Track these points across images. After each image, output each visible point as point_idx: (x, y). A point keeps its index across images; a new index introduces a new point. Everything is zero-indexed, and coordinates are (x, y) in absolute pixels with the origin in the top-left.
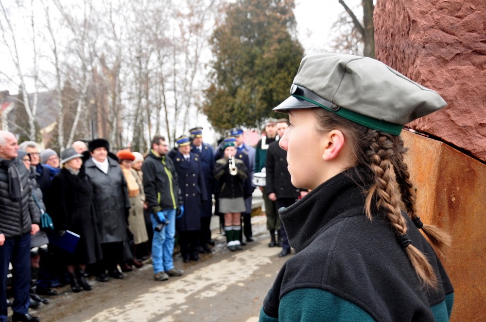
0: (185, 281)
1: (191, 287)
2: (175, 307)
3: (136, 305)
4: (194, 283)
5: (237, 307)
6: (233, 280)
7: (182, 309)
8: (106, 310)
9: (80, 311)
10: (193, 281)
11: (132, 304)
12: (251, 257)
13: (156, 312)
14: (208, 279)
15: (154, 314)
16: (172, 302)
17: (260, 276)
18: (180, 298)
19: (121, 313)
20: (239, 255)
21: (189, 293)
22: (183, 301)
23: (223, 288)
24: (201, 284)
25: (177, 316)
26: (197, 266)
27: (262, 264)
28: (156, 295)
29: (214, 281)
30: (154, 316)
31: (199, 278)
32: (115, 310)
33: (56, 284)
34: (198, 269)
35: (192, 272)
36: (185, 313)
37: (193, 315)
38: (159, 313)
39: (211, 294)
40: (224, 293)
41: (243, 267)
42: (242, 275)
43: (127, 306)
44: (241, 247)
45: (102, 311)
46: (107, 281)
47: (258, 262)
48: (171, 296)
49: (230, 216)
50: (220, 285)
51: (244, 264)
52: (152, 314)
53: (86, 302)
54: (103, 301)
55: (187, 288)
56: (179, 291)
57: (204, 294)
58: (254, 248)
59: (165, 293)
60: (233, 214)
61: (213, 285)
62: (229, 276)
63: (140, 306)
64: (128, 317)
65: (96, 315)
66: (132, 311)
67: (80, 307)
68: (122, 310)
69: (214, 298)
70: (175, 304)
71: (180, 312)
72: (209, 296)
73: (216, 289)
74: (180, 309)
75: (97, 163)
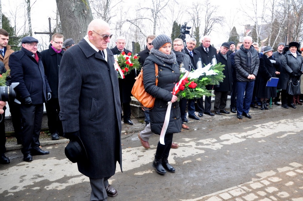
3: (300, 120)
8: (285, 120)
9: (273, 117)
11: (298, 119)
19: (292, 122)
32: (290, 121)
45: (283, 119)
46: (288, 108)
54: (283, 115)
63: (301, 121)
64: (295, 124)
65: (280, 121)
66: (297, 122)
67: (273, 116)
68: (292, 121)
75: (292, 53)
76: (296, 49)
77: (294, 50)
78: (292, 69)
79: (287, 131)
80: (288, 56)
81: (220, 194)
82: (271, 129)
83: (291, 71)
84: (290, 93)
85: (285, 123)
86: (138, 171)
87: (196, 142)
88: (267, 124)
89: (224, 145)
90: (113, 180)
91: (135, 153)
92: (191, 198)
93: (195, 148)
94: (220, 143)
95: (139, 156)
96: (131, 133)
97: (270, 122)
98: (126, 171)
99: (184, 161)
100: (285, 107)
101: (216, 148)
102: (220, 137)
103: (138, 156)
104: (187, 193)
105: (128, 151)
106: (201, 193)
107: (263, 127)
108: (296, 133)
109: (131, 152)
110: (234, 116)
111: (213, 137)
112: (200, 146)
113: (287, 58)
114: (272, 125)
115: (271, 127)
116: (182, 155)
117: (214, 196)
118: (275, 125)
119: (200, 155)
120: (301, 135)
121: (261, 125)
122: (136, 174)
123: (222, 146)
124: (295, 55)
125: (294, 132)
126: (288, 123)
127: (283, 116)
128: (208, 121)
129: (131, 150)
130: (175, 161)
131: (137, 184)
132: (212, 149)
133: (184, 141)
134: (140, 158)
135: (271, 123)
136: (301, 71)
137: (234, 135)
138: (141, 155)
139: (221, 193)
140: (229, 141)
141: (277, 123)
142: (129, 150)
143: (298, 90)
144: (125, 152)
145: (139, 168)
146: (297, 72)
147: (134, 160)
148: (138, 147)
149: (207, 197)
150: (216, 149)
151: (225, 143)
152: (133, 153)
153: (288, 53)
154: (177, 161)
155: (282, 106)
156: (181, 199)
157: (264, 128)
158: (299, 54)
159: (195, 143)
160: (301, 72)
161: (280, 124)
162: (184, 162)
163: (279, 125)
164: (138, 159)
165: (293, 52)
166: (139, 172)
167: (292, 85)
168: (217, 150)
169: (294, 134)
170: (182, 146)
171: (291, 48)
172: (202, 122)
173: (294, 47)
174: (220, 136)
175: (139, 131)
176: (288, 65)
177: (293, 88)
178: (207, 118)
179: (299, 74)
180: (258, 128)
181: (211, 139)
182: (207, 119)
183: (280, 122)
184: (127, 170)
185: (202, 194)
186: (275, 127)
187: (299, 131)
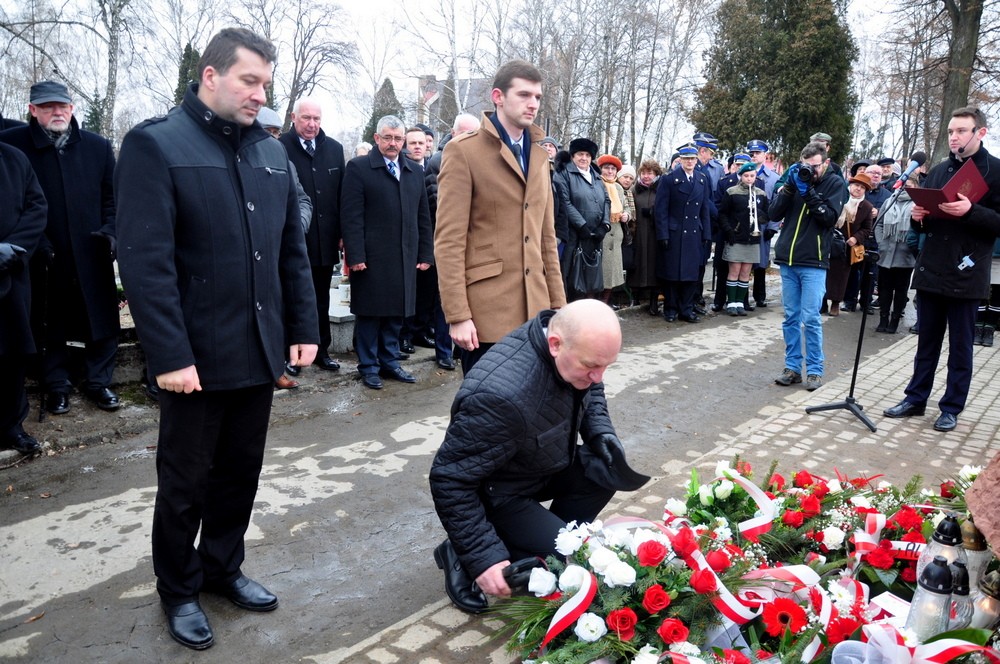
0: (671, 345)
1: (680, 354)
2: (662, 375)
4: (684, 350)
5: (746, 389)
6: (738, 353)
7: (672, 380)
10: (682, 346)
12: (761, 327)
13: (637, 377)
14: (702, 347)
15: (635, 380)
16: (657, 368)
17: (776, 353)
18: (667, 366)
20: (743, 322)
21: (679, 361)
22: (672, 370)
23: (726, 362)
24: (695, 353)
25: (666, 387)
26: (685, 328)
28: (633, 356)
29: (712, 351)
30: (634, 383)
31: (690, 344)
34: (688, 332)
35: (679, 336)
36: (676, 385)
37: (686, 390)
38: (641, 380)
39: (710, 367)
40: (726, 368)
41: (750, 338)
42: (751, 349)
44: (745, 312)
47: (772, 335)
48: (655, 361)
49: (738, 267)
50: (721, 358)
51: (752, 335)
52: (632, 380)
55: (675, 354)
56: (664, 356)
57: (700, 366)
58: (763, 316)
59: (645, 355)
60: (743, 264)
61: (710, 355)
62: (731, 347)
69: (714, 373)
70: (661, 372)
71: (668, 383)
72: (706, 369)
73: (716, 361)
74: (669, 380)
75: (581, 171)
76: (589, 159)
77: (583, 161)
78: (584, 217)
80: (573, 178)
81: (431, 614)
83: (583, 222)
84: (579, 288)
86: (134, 585)
87: (317, 459)
89: (413, 459)
90: (34, 635)
91: (105, 519)
92: (340, 646)
93: (321, 477)
94: (397, 453)
95: (125, 530)
96: (72, 446)
98: (83, 592)
99: (292, 527)
101: (387, 471)
102: (393, 435)
103: (119, 528)
104: (323, 630)
105: (75, 517)
106: (368, 625)
109: (90, 518)
110: (421, 365)
111: (371, 437)
112: (334, 468)
113: (569, 183)
116: (282, 507)
117: (415, 624)
119: (340, 500)
120: (619, 407)
122: (125, 595)
123: (406, 462)
124: (588, 176)
128: (342, 384)
129: (87, 512)
130: (263, 530)
131: (135, 631)
132: (375, 473)
133: (276, 458)
134: (127, 535)
136: (606, 222)
137: (435, 423)
138: (129, 524)
139: (435, 612)
140: (424, 443)
142: (79, 512)
143: (598, 279)
144: (65, 521)
145: (134, 570)
146: (595, 226)
147: (109, 546)
148: (110, 495)
149: (392, 631)
150: (387, 475)
151: (412, 451)
152: (97, 522)
153: (569, 168)
154: (269, 527)
156: (309, 654)
158: (597, 175)
159: (317, 462)
160: (605, 224)
162: (292, 530)
164: (124, 540)
165: (581, 168)
166: (136, 588)
167: (583, 263)
168: (392, 475)
170: (277, 476)
171: (577, 157)
172: (323, 389)
173: (585, 153)
174: (393, 430)
175: (104, 439)
176: (572, 203)
177: (585, 273)
179: (601, 232)
181: (366, 442)
182: (339, 378)
184: (85, 587)
185: (372, 626)
187: (613, 396)
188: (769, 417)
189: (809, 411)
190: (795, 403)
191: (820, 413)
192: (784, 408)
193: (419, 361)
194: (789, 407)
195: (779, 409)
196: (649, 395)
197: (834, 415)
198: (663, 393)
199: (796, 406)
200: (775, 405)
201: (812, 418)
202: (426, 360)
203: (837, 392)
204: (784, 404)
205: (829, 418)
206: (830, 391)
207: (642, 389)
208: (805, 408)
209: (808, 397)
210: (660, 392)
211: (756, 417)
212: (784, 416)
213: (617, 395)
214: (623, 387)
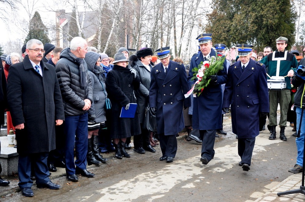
2: (195, 177)
3: (165, 172)
7: (200, 179)
8: (143, 174)
9: (125, 172)
11: (162, 171)
13: (181, 179)
16: (192, 173)
17: (258, 160)
18: (198, 171)
19: (155, 177)
21: (204, 168)
22: (200, 173)
23: (230, 167)
25: (197, 184)
27: (258, 151)
28: (178, 166)
29: (222, 161)
32: (151, 175)
33: (104, 151)
36: (202, 182)
37: (209, 185)
38: (183, 180)
39: (222, 170)
40: (231, 170)
43: (159, 172)
45: (140, 173)
46: (144, 153)
48: (191, 168)
50: (227, 164)
52: (178, 180)
53: (128, 165)
54: (140, 167)
56: (196, 165)
57: (216, 170)
59: (185, 165)
61: (221, 163)
63: (168, 173)
64: (160, 180)
65: (137, 177)
66: (162, 176)
67: (124, 169)
68: (155, 175)
69: (224, 173)
70: (194, 174)
71: (198, 181)
72: (219, 171)
73: (225, 166)
74: (199, 179)
78: (149, 90)
79: (150, 194)
80: (141, 69)
82: (125, 193)
85: (145, 180)
88: (118, 185)
97: (121, 180)
100: (140, 152)
107: (112, 191)
108: (163, 195)
110: (58, 179)
114: (125, 185)
115: (126, 189)
118: (131, 185)
120: (171, 197)
121: (109, 189)
125: (161, 194)
126: (149, 180)
127: (139, 169)
128: (8, 195)
135: (124, 182)
141: (133, 182)
155: (135, 151)
157: (115, 193)
161: (138, 182)
163: (136, 184)
167: (150, 115)
169: (162, 197)
178: (7, 190)
180: (104, 194)
183: (137, 180)
186: (131, 190)
187: (168, 191)
188: (257, 199)
189: (280, 195)
190: (271, 190)
191: (286, 196)
192: (265, 193)
193: (57, 177)
194: (268, 193)
195: (262, 194)
196: (187, 189)
197: (294, 197)
198: (196, 188)
199: (271, 192)
200: (259, 191)
201: (282, 199)
202: (61, 176)
203: (295, 182)
204: (264, 190)
205: (292, 199)
206: (291, 182)
207: (184, 185)
208: (277, 193)
209: (278, 186)
210: (194, 186)
211: (249, 199)
212: (265, 198)
213: (171, 190)
214: (173, 185)
